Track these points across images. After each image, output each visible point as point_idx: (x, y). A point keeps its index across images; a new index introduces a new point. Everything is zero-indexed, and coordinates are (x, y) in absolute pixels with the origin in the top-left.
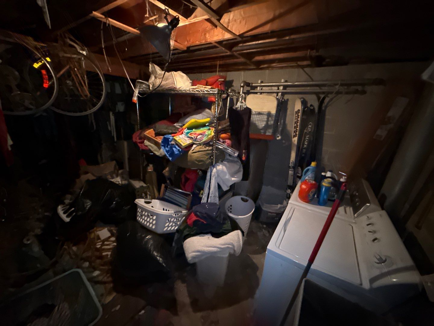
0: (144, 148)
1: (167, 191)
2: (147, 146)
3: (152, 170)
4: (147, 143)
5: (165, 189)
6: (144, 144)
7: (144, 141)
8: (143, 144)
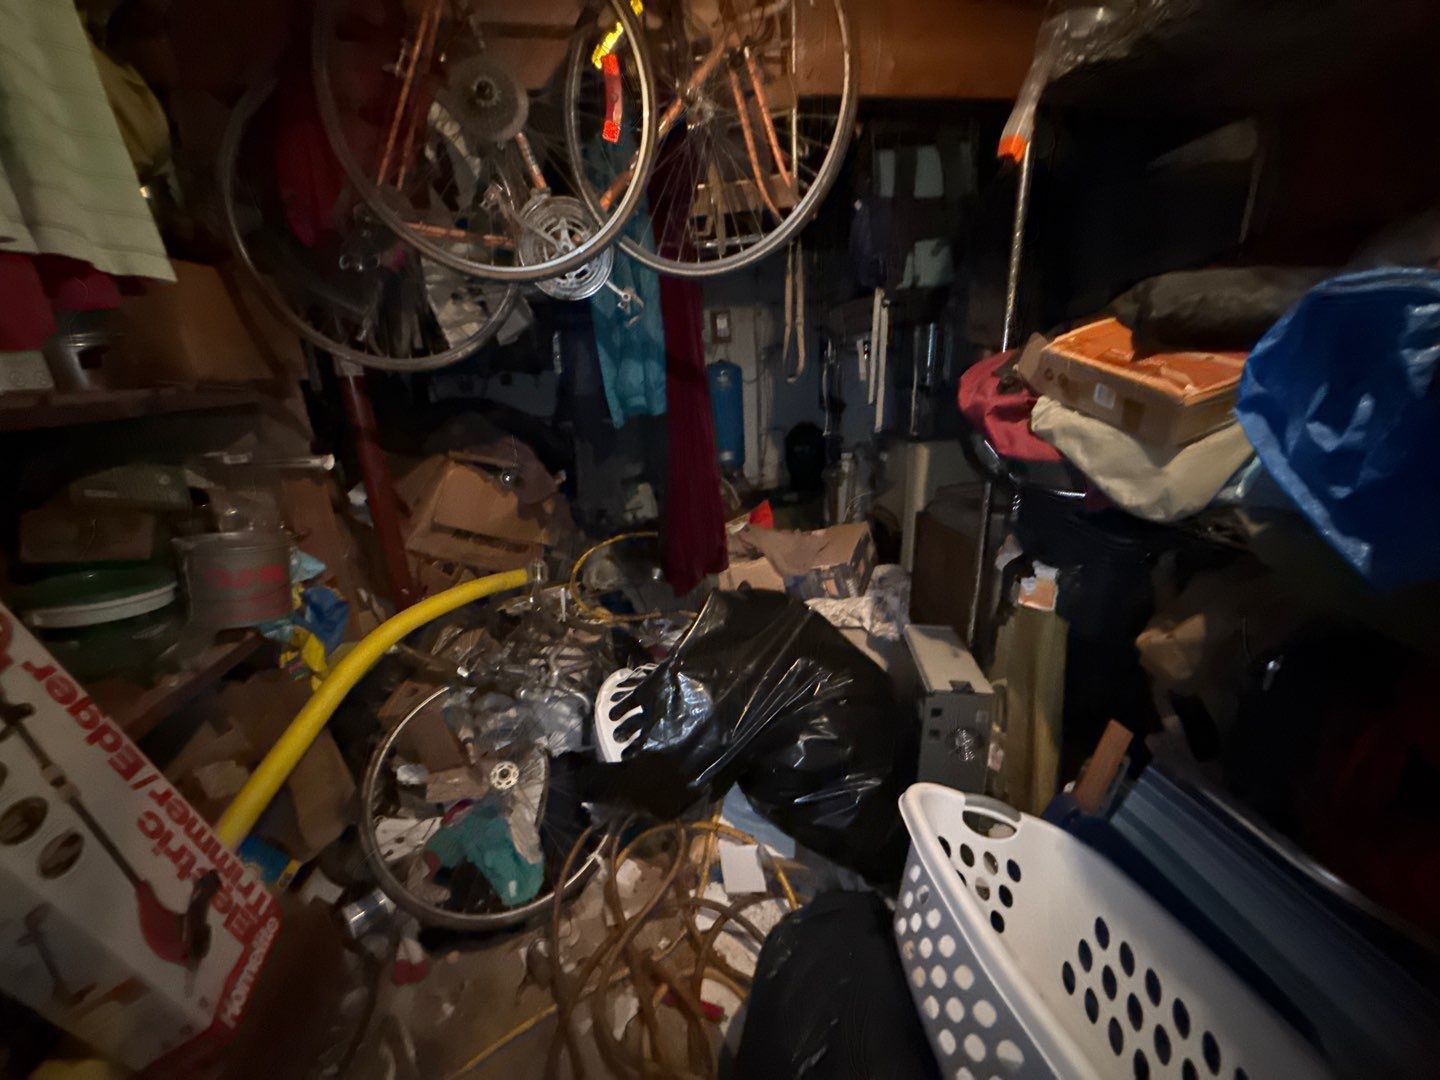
0: (1024, 449)
1: (1141, 781)
2: (1044, 437)
3: (1053, 608)
4: (1049, 413)
5: (1127, 762)
6: (1029, 425)
7: (1032, 404)
8: (1022, 423)
